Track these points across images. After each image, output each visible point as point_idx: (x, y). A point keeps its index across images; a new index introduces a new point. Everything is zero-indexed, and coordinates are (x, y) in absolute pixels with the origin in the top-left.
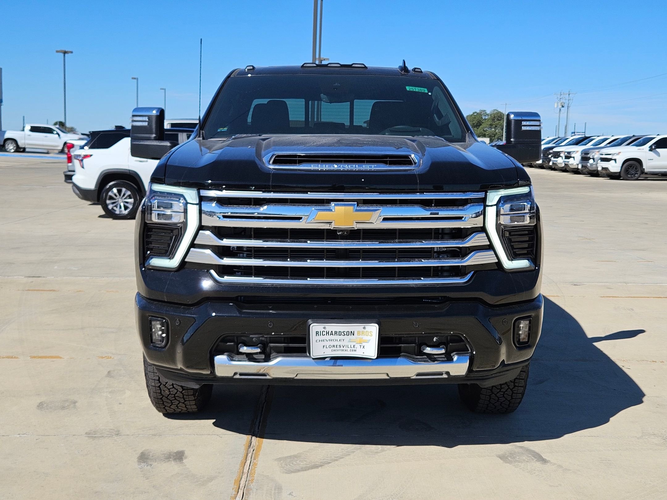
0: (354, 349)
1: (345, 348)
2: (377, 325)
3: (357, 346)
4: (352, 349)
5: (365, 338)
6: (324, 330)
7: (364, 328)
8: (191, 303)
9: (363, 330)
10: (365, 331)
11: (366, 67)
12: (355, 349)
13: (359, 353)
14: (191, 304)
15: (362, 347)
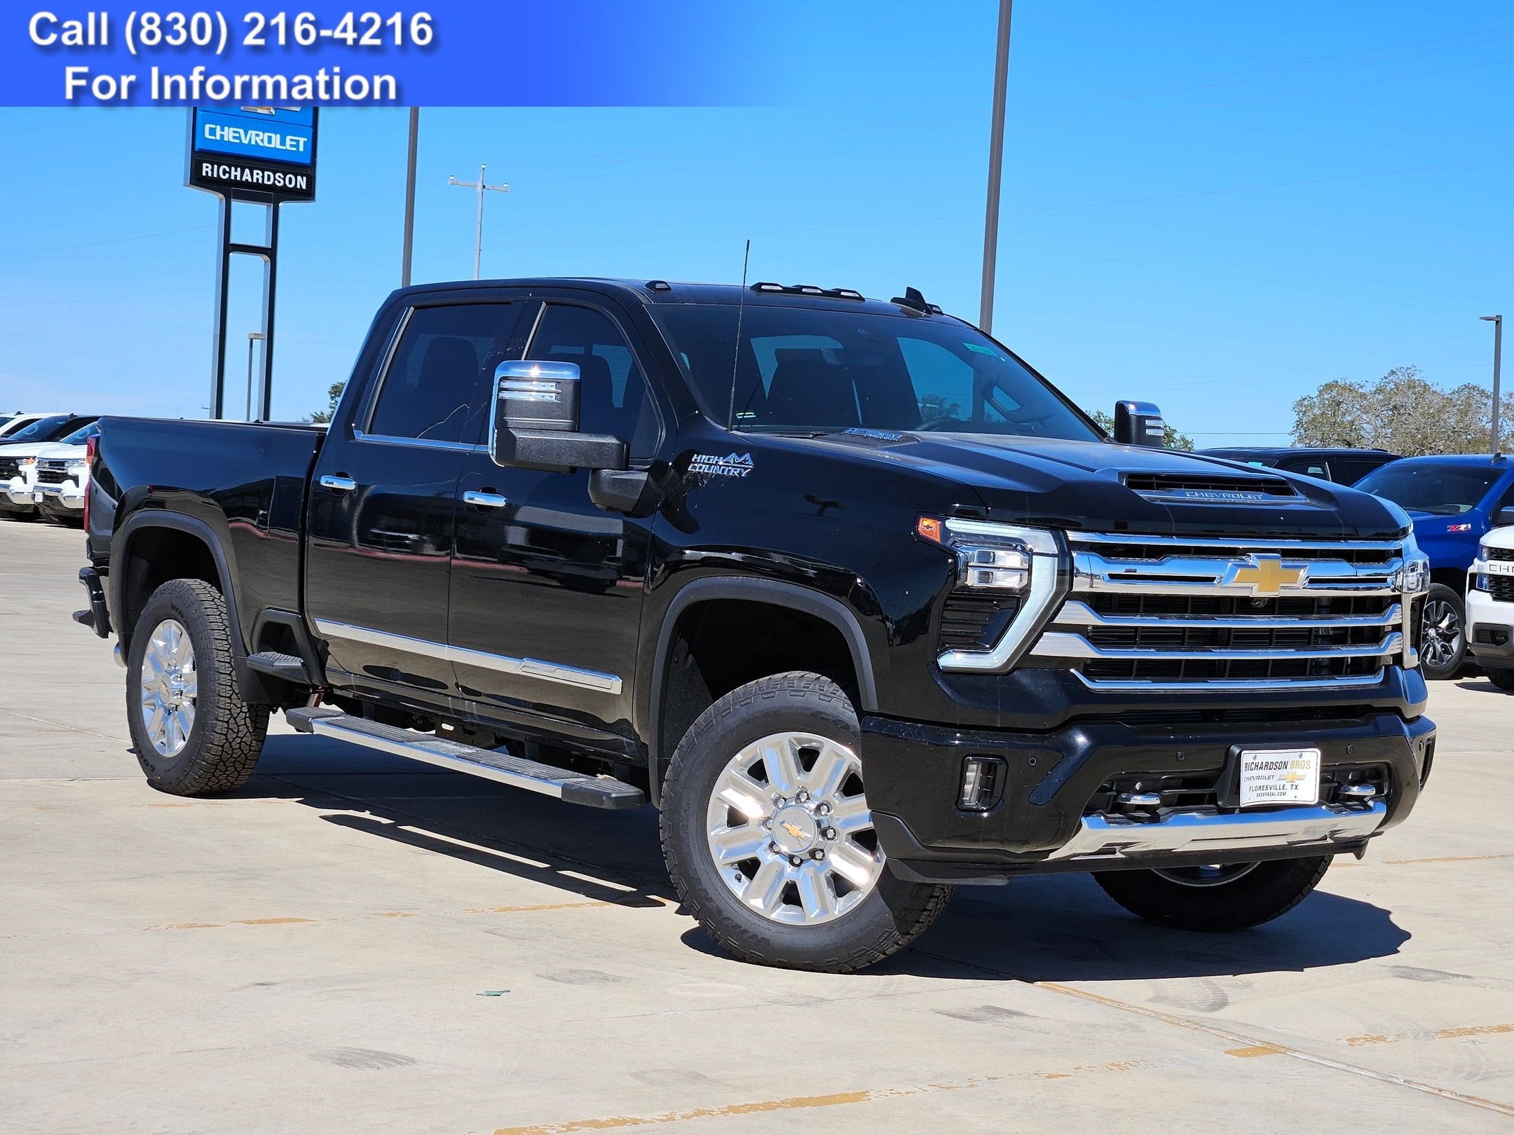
0: (1282, 791)
1: (1272, 791)
2: (1318, 751)
3: (1288, 786)
4: (1280, 791)
5: (1300, 772)
6: (1253, 761)
7: (1301, 756)
8: (1051, 727)
9: (1299, 759)
10: (1301, 760)
11: (861, 299)
12: (1284, 791)
13: (1289, 797)
14: (1051, 729)
15: (1294, 787)
